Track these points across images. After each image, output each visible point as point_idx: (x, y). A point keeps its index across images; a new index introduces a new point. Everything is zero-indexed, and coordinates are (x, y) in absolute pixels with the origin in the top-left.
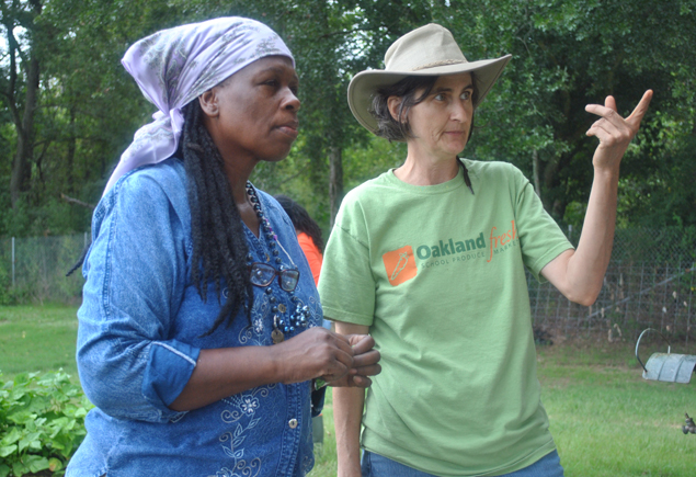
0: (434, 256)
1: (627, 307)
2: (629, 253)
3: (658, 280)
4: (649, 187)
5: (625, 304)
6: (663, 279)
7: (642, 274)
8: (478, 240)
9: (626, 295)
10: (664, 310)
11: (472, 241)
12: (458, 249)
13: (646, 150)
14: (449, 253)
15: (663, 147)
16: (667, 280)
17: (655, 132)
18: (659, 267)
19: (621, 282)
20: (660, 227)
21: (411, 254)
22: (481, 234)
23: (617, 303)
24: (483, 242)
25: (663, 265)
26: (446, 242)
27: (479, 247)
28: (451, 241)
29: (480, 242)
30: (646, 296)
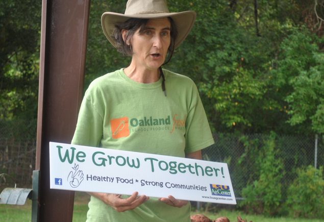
0: (140, 125)
1: (10, 165)
2: (12, 134)
3: (28, 149)
4: (25, 96)
5: (9, 163)
7: (19, 146)
8: (166, 120)
9: (10, 158)
11: (163, 120)
12: (154, 123)
13: (24, 75)
14: (149, 125)
15: (33, 73)
17: (30, 65)
18: (29, 142)
19: (7, 151)
21: (127, 122)
22: (169, 117)
23: (5, 163)
24: (169, 121)
26: (148, 118)
27: (167, 123)
28: (151, 118)
29: (168, 121)
30: (21, 159)
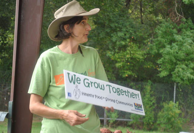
3: (4, 88)
4: (2, 56)
6: (6, 88)
10: (5, 99)
15: (7, 43)
16: (7, 89)
17: (5, 38)
18: (4, 84)
20: (5, 70)
22: (86, 72)
24: (86, 74)
25: (6, 83)
